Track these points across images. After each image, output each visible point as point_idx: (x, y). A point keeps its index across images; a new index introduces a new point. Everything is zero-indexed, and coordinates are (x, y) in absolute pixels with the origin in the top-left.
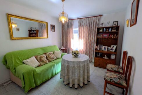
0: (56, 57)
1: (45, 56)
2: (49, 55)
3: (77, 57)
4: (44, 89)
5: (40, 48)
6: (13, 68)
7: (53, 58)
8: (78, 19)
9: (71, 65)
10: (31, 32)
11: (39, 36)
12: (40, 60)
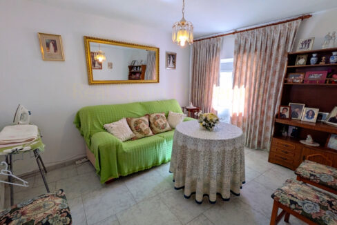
0: (170, 126)
1: (147, 120)
2: (155, 119)
3: (209, 130)
4: (133, 185)
5: (140, 103)
6: (88, 136)
7: (163, 127)
8: (234, 33)
9: (190, 146)
10: (133, 70)
11: (147, 79)
12: (136, 128)
